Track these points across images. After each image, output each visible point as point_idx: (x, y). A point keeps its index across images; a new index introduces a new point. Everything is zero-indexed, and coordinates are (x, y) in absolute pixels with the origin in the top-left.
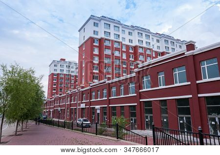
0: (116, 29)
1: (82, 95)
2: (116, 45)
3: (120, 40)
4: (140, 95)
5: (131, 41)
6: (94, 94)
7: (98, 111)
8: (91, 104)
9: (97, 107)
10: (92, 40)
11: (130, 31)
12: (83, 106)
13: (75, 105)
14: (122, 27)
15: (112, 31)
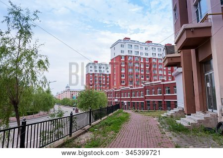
0: (136, 47)
1: (116, 93)
2: (136, 59)
3: (139, 55)
4: (145, 98)
5: (147, 54)
6: (122, 94)
7: (126, 104)
8: (121, 99)
9: (125, 102)
10: (120, 57)
11: (147, 47)
12: (116, 100)
13: (111, 99)
14: (141, 45)
15: (133, 49)
